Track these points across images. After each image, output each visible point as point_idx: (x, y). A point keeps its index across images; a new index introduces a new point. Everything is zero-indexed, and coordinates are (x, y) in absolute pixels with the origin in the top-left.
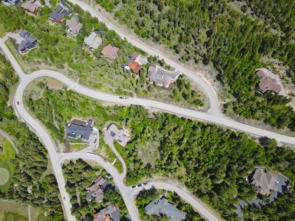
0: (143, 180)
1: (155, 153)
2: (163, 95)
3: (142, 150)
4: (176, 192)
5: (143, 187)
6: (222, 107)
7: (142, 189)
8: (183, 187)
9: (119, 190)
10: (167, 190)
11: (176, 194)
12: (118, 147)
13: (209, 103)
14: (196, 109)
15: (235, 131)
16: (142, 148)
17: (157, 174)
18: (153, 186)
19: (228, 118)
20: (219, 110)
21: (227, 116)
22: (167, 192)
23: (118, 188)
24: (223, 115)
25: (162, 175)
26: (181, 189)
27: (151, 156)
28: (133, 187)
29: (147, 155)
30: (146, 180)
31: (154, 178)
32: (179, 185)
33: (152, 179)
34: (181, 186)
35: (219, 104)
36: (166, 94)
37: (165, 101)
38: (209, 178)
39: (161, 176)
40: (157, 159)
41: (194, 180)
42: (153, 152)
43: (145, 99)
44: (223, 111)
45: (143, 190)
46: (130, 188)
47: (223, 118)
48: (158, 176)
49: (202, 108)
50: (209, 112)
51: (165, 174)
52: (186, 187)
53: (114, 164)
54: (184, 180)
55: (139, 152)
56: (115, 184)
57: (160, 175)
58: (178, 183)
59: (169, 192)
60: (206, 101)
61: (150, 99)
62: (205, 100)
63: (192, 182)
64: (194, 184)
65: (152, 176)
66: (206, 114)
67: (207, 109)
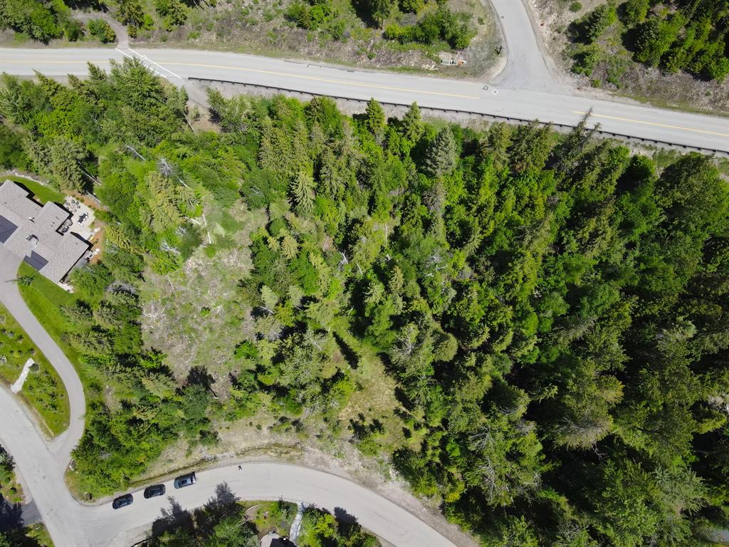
0: (170, 461)
1: (229, 310)
2: (259, 16)
3: (164, 303)
4: (348, 512)
5: (171, 499)
6: (563, 42)
7: (163, 512)
8: (388, 477)
9: (42, 525)
10: (299, 504)
11: (346, 523)
12: (43, 300)
13: (494, 30)
14: (432, 68)
15: (642, 153)
16: (165, 293)
17: (243, 421)
18: (222, 491)
19: (598, 92)
20: (550, 60)
21: (594, 84)
22: (299, 516)
23: (37, 515)
24: (570, 81)
25: (272, 422)
26: (378, 492)
27: (211, 330)
28: (118, 503)
29: (190, 323)
30: (191, 460)
31: (229, 444)
32: (364, 473)
33: (220, 449)
34: (377, 477)
35: (546, 32)
36: (273, 12)
37: (272, 46)
38: (526, 417)
39: (264, 428)
40: (240, 339)
41: (439, 435)
42: (219, 307)
43: (173, 47)
44: (572, 62)
45: (170, 513)
46: (103, 508)
47: (576, 95)
48: (251, 431)
49: (459, 59)
50: (499, 75)
51: (283, 420)
52: (401, 479)
53: (24, 386)
54: (387, 440)
55: (151, 315)
56: (25, 493)
57: (259, 427)
58: (361, 459)
59: (310, 512)
60: (481, 21)
61: (194, 46)
62: (471, 16)
63: (434, 448)
64: (445, 458)
65: (215, 435)
66: (482, 86)
67: (488, 58)
